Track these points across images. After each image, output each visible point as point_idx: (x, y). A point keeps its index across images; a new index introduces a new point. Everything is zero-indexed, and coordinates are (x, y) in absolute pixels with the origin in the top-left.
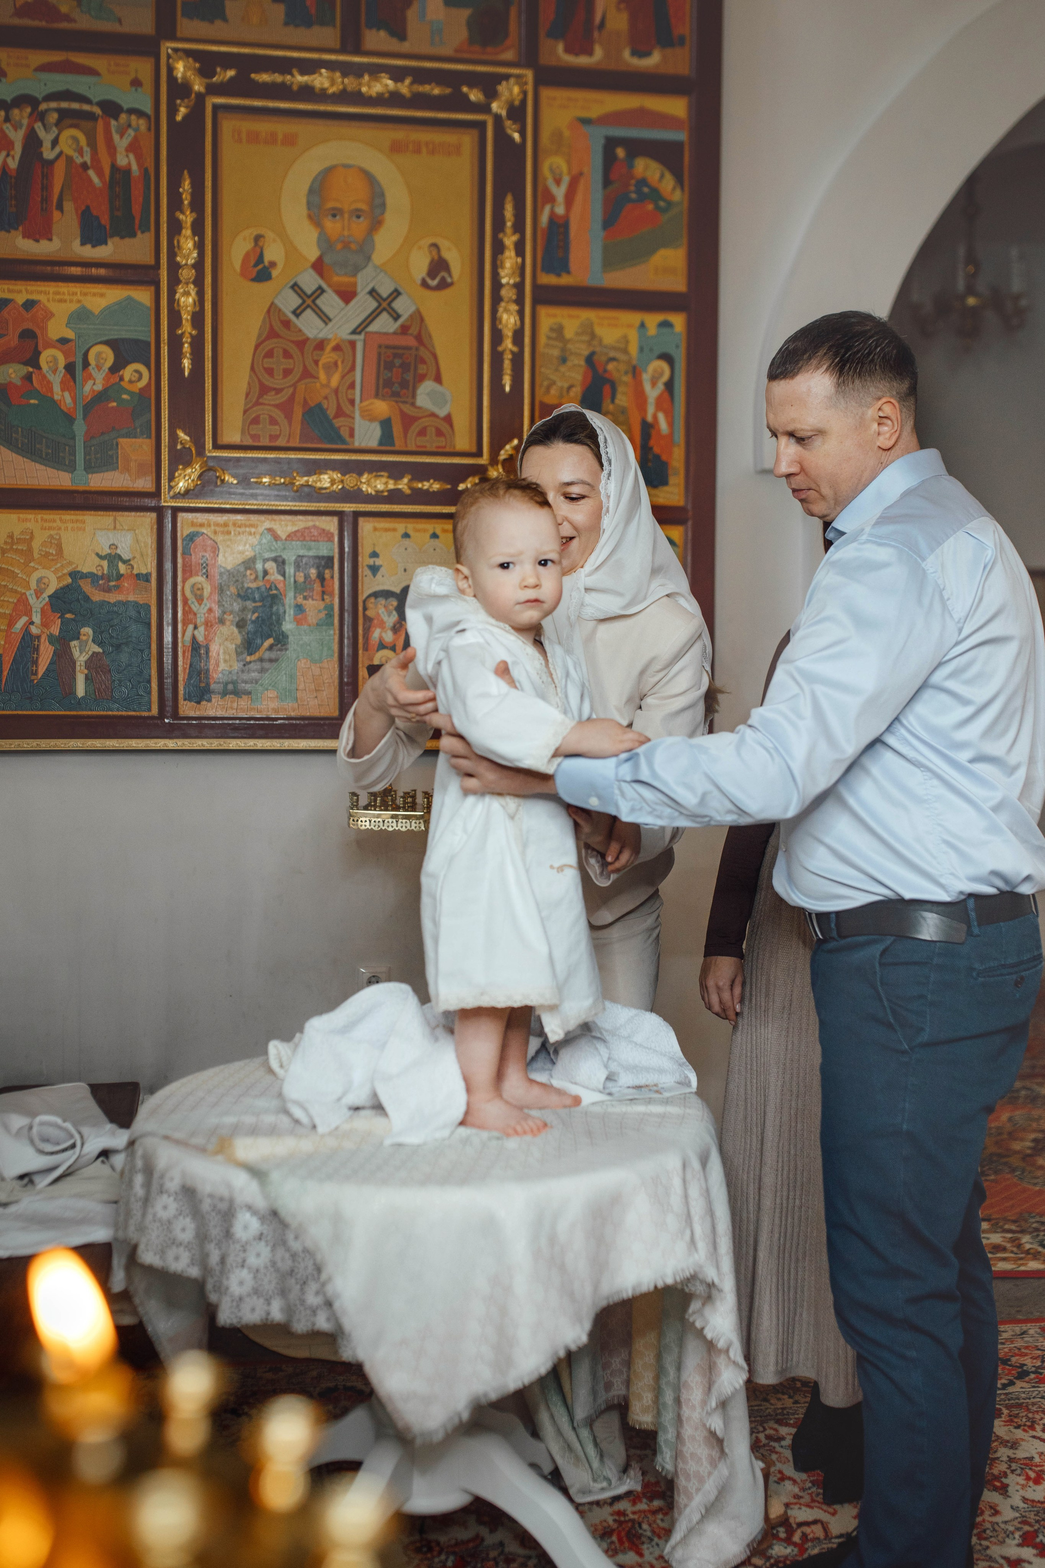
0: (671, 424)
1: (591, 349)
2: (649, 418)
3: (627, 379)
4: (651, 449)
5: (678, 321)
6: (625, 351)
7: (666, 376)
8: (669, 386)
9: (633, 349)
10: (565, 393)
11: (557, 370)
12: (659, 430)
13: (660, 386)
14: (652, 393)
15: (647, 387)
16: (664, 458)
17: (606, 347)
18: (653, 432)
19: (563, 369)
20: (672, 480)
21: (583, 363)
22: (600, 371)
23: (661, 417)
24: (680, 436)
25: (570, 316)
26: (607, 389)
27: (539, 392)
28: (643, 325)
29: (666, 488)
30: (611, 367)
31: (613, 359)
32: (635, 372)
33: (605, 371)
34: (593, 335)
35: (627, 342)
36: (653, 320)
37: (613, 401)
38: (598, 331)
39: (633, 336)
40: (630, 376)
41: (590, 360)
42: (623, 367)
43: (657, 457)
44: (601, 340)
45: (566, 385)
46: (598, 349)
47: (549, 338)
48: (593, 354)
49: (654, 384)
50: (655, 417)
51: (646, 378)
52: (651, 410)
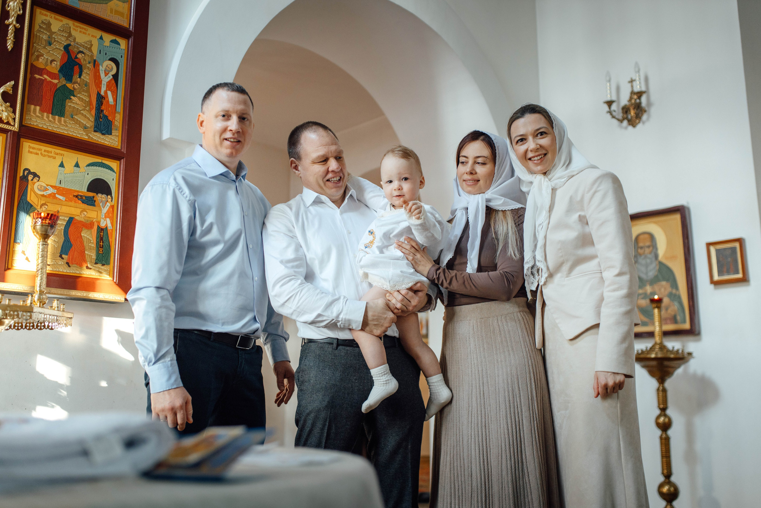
0: (115, 100)
1: (68, 42)
2: (102, 93)
3: (90, 66)
4: (102, 111)
5: (123, 43)
6: (90, 50)
7: (114, 71)
8: (116, 77)
9: (95, 50)
10: (49, 62)
11: (44, 48)
12: (108, 101)
13: (110, 77)
14: (106, 79)
15: (102, 75)
16: (110, 118)
17: (78, 44)
18: (104, 102)
19: (48, 48)
20: (114, 132)
21: (62, 48)
22: (73, 57)
23: (109, 93)
24: (120, 108)
25: (56, 19)
26: (76, 68)
27: (32, 59)
28: (101, 38)
29: (110, 136)
30: (80, 56)
31: (82, 52)
32: (95, 64)
33: (76, 58)
34: (70, 35)
35: (92, 45)
36: (108, 38)
37: (80, 77)
38: (73, 33)
39: (95, 43)
40: (92, 64)
41: (67, 48)
42: (87, 59)
43: (106, 117)
44: (75, 39)
45: (50, 59)
46: (72, 44)
47: (40, 27)
48: (69, 45)
49: (106, 74)
50: (106, 92)
51: (102, 69)
52: (103, 89)
